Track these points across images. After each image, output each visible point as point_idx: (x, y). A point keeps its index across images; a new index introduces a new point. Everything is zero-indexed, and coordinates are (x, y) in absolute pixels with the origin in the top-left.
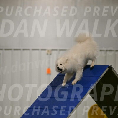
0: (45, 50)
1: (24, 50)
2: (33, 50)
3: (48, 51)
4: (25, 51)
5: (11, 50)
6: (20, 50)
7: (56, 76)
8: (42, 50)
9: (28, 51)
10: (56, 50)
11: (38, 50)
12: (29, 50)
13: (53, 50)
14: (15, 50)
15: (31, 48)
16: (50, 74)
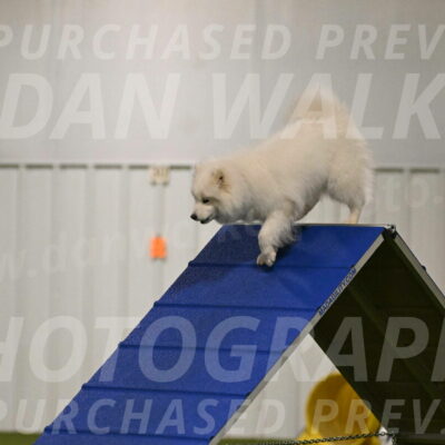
0: (144, 167)
1: (64, 167)
2: (99, 167)
3: (158, 171)
4: (70, 173)
6: (49, 167)
7: (185, 266)
8: (133, 167)
9: (81, 173)
10: (187, 168)
11: (118, 167)
12: (84, 167)
13: (173, 168)
15: (91, 162)
16: (164, 259)
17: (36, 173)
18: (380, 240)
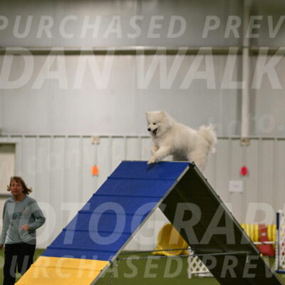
0: (89, 137)
1: (55, 137)
2: (70, 137)
3: (95, 138)
4: (58, 139)
5: (35, 136)
6: (49, 137)
7: (106, 179)
8: (84, 137)
9: (62, 139)
10: (107, 137)
11: (78, 137)
12: (64, 136)
13: (101, 137)
14: (41, 137)
15: (67, 134)
16: (97, 175)
17: (44, 139)
18: (188, 168)
